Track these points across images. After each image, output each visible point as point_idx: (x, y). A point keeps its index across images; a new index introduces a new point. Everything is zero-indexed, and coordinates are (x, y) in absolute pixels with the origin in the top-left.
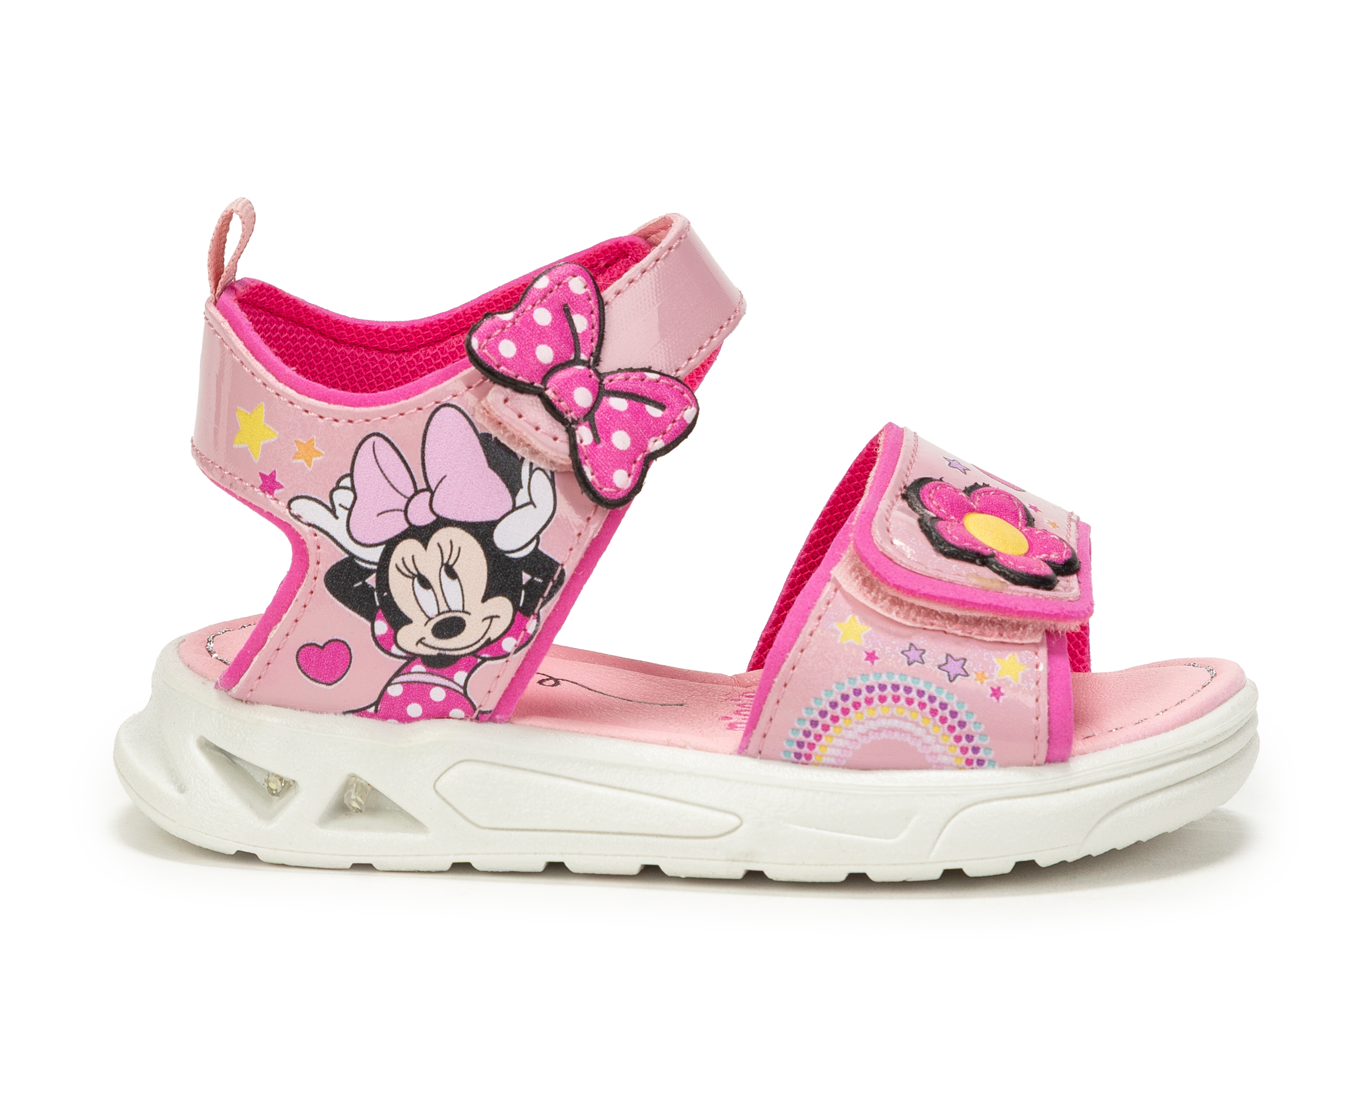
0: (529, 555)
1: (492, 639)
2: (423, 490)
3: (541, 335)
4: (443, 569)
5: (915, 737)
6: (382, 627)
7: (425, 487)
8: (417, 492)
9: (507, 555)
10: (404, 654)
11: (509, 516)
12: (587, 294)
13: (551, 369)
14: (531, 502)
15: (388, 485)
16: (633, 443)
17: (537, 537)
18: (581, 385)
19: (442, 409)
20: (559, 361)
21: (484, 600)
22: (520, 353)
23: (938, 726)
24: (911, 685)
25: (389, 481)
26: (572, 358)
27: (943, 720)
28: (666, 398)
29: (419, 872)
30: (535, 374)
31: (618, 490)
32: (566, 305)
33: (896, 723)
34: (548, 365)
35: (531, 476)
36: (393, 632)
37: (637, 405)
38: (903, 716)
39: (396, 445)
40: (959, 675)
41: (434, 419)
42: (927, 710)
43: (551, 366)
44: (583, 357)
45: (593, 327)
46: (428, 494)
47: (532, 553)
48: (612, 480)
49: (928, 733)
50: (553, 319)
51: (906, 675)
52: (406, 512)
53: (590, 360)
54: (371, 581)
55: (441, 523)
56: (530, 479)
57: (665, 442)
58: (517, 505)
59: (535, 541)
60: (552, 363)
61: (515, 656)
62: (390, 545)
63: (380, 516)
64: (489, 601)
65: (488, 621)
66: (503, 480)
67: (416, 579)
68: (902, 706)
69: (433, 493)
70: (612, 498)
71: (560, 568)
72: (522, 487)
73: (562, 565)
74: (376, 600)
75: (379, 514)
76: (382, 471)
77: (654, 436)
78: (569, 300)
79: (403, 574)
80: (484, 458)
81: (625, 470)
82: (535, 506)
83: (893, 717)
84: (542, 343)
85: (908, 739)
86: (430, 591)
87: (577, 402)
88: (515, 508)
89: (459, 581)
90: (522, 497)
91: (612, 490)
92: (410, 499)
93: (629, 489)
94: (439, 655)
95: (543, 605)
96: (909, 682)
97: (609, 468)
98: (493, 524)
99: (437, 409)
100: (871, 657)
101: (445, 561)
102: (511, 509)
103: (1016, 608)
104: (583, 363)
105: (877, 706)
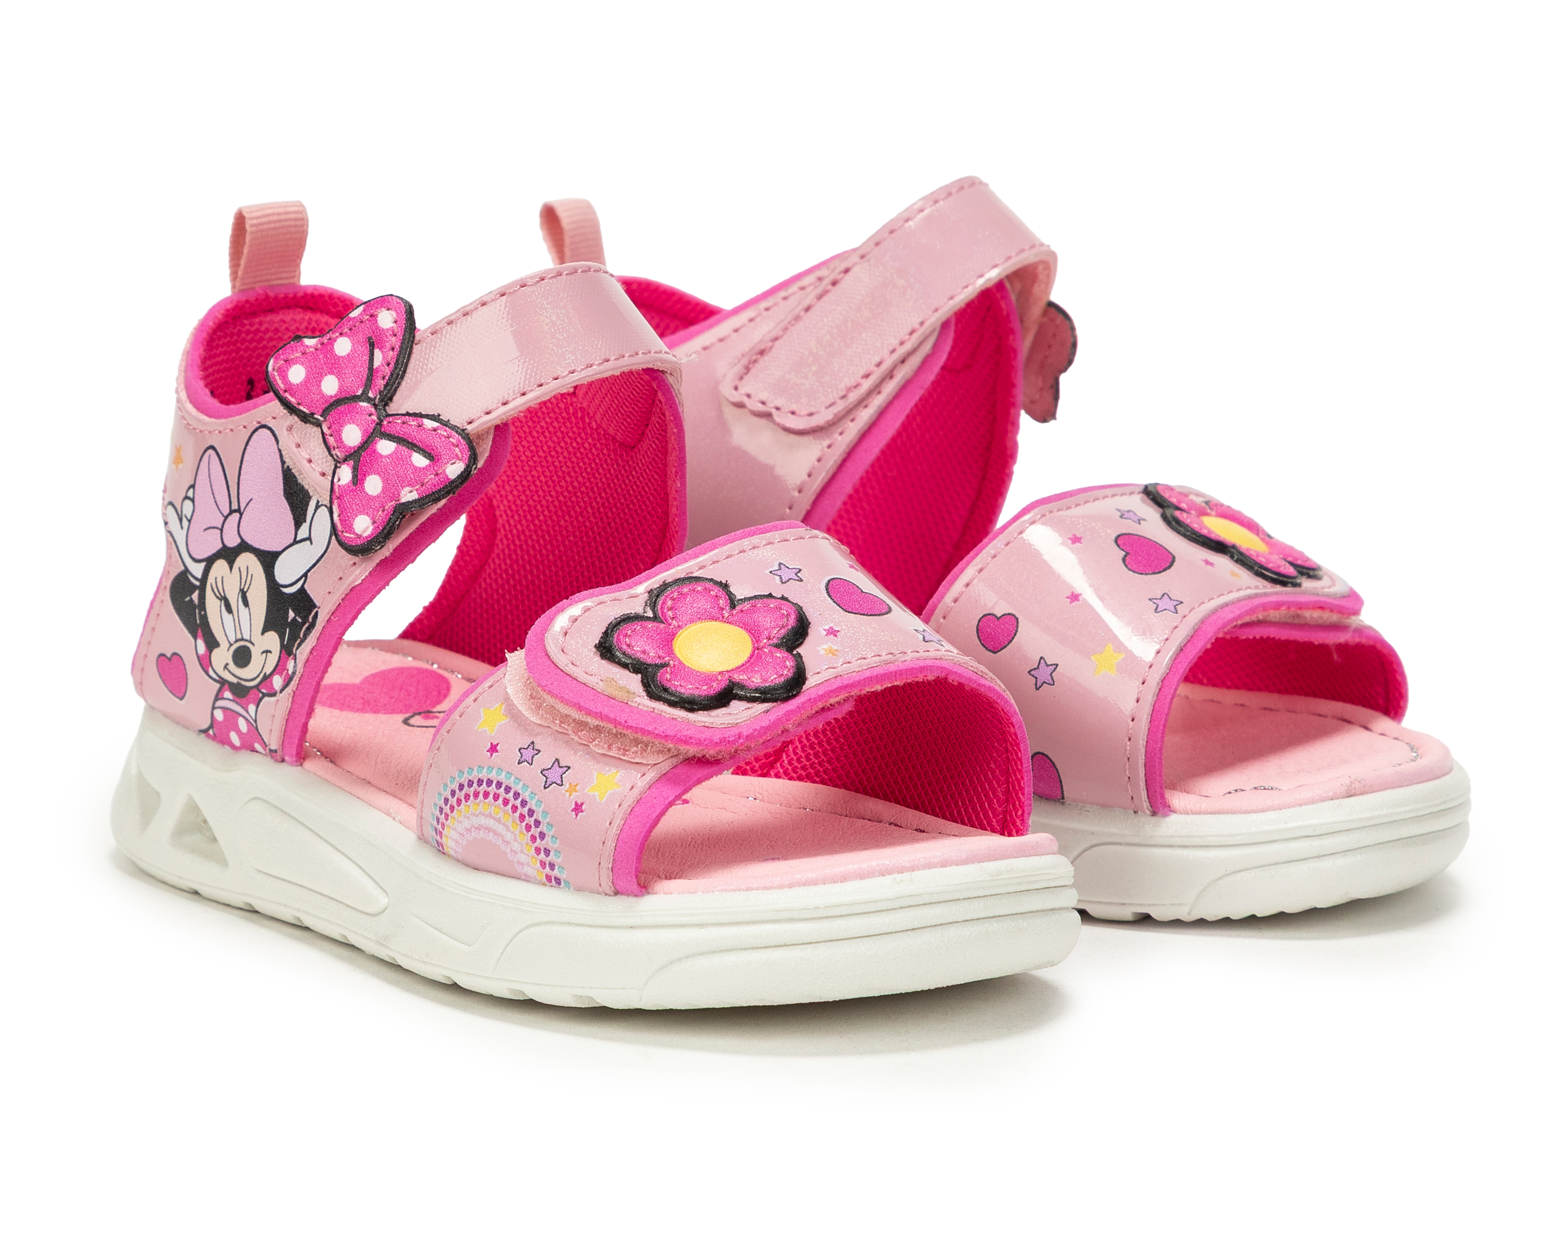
0: (296, 592)
1: (268, 673)
2: (235, 511)
3: (335, 365)
4: (240, 595)
5: (505, 841)
6: (202, 647)
7: (236, 508)
8: (232, 512)
9: (282, 589)
10: (217, 678)
11: (289, 549)
12: (392, 329)
13: (334, 401)
14: (309, 539)
15: (213, 500)
16: (385, 490)
17: (305, 575)
18: (353, 422)
19: (260, 430)
20: (344, 395)
21: (263, 634)
22: (307, 380)
23: (524, 834)
24: (512, 785)
25: (214, 498)
26: (359, 392)
27: (528, 828)
28: (434, 448)
29: (229, 905)
30: (315, 404)
31: (359, 536)
32: (370, 338)
33: (491, 823)
34: (331, 397)
35: (315, 511)
36: (208, 654)
37: (404, 450)
38: (498, 817)
39: (223, 461)
40: (555, 783)
41: (252, 439)
42: (517, 814)
43: (334, 399)
44: (371, 395)
45: (388, 365)
46: (237, 515)
47: (299, 590)
48: (352, 525)
49: (515, 840)
50: (352, 351)
51: (511, 774)
52: (222, 530)
53: (375, 398)
54: (195, 596)
55: (244, 547)
56: (314, 514)
57: (419, 494)
58: (298, 539)
59: (304, 578)
60: (336, 395)
61: (281, 695)
62: (210, 561)
63: (208, 531)
64: (266, 634)
65: (265, 654)
66: (292, 511)
67: (223, 601)
68: (498, 806)
69: (241, 514)
70: (351, 543)
71: (316, 609)
72: (305, 521)
73: (319, 607)
74: (197, 618)
75: (206, 530)
76: (211, 486)
77: (409, 485)
78: (374, 332)
79: (215, 594)
80: (282, 486)
81: (369, 516)
82: (311, 543)
83: (490, 816)
84: (332, 373)
85: (500, 842)
86: (231, 615)
87: (344, 439)
88: (295, 542)
89: (249, 609)
90: (303, 532)
91: (352, 536)
92: (226, 518)
93: (369, 536)
94: (238, 683)
95: (299, 645)
96: (511, 782)
97: (353, 511)
98: (275, 555)
99: (256, 430)
100: (493, 749)
101: (242, 587)
102: (292, 542)
103: (626, 722)
104: (369, 400)
105: (481, 801)
